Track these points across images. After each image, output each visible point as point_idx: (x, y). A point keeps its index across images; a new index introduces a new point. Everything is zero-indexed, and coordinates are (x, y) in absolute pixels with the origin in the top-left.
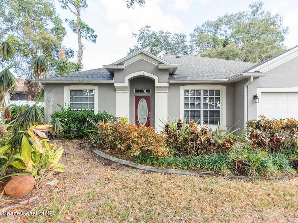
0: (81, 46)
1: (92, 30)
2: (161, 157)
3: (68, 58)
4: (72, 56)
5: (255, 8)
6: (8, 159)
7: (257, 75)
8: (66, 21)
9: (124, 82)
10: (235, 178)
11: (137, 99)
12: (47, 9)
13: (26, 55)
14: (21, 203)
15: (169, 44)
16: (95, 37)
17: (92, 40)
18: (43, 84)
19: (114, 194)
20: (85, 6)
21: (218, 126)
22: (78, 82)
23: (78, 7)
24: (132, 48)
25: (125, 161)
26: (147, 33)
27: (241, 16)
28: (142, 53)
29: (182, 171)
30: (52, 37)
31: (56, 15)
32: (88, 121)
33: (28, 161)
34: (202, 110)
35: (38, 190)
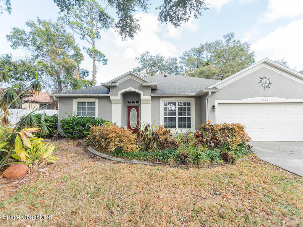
0: (95, 67)
1: (103, 55)
2: (129, 152)
3: (84, 77)
4: (88, 75)
5: (228, 38)
6: (9, 152)
7: (214, 90)
8: (84, 49)
9: (117, 96)
10: (177, 167)
11: (129, 109)
12: (69, 40)
13: (51, 75)
14: (13, 183)
15: (164, 66)
16: (106, 60)
17: (104, 63)
18: (56, 97)
19: (82, 177)
20: (99, 37)
21: (181, 129)
22: (82, 96)
23: (93, 38)
24: (136, 68)
25: (105, 155)
26: (147, 57)
27: (217, 43)
28: (131, 74)
29: (142, 162)
30: (72, 61)
31: (75, 45)
32: (88, 126)
33: (20, 154)
34: (177, 116)
35: (30, 174)
